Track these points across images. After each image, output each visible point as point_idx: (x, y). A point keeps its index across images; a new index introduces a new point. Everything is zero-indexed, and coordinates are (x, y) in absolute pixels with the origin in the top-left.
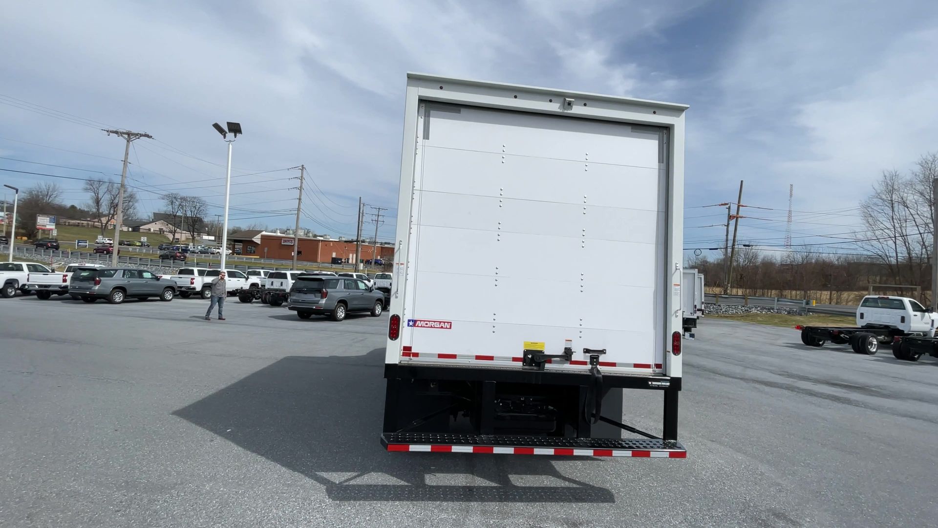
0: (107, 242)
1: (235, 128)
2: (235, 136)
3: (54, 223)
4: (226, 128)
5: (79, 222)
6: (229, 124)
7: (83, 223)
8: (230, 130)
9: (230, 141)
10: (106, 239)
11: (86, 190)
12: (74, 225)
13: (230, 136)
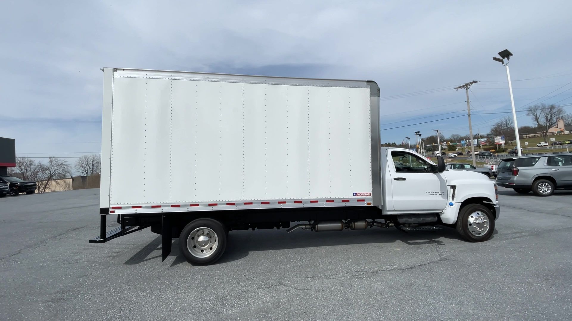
0: (544, 145)
1: (506, 54)
2: (508, 59)
3: (504, 139)
4: (499, 57)
5: (535, 134)
6: (500, 54)
7: (537, 135)
8: (503, 57)
9: (507, 64)
10: (543, 143)
11: (528, 114)
12: (532, 137)
13: (505, 60)
